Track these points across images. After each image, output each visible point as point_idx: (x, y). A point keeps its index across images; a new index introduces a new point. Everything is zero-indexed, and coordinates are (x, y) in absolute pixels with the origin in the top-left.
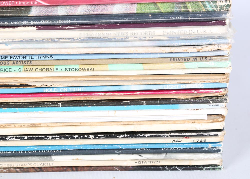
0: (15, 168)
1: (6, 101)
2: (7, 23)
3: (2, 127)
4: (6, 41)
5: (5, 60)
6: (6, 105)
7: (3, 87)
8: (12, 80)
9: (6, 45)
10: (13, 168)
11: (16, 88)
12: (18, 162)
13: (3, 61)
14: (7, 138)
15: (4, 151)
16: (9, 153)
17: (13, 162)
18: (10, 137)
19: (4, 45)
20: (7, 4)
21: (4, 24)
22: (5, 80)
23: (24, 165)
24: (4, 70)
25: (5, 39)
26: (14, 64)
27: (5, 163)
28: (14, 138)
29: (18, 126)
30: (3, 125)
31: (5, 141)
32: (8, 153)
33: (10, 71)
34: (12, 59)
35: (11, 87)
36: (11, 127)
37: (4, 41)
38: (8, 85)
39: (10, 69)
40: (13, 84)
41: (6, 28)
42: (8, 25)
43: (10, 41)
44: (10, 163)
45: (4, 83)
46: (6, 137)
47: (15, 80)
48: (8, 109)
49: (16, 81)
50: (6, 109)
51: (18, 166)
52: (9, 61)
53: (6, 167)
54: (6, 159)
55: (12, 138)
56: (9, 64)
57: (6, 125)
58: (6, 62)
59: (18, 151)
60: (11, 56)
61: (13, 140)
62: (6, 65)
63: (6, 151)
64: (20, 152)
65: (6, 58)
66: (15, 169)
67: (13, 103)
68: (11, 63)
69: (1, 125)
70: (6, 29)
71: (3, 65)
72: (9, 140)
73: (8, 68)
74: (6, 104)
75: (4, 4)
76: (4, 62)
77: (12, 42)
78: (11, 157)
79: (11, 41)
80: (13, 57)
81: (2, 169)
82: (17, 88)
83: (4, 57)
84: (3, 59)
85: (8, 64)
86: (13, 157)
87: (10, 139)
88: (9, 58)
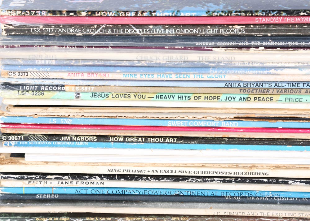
0: (297, 218)
1: (292, 137)
2: (303, 44)
3: (284, 167)
4: (300, 64)
5: (297, 87)
6: (292, 142)
7: (290, 120)
8: (302, 112)
9: (300, 70)
10: (294, 218)
11: (305, 122)
12: (301, 211)
13: (294, 88)
14: (290, 182)
15: (285, 197)
16: (291, 199)
17: (296, 211)
18: (294, 181)
19: (297, 70)
20: (307, 21)
21: (299, 44)
22: (293, 112)
23: (308, 215)
24: (293, 100)
25: (299, 63)
26: (306, 93)
27: (285, 212)
28: (298, 181)
29: (304, 168)
30: (286, 166)
31: (287, 185)
32: (289, 199)
33: (300, 101)
34: (305, 87)
35: (301, 120)
36: (295, 168)
37: (297, 65)
38: (297, 117)
39: (301, 99)
40: (303, 117)
41: (302, 49)
42: (304, 45)
43: (304, 65)
44: (292, 212)
45: (293, 116)
46: (289, 180)
47: (305, 112)
48: (293, 146)
49: (307, 114)
50: (291, 146)
51: (301, 217)
52: (302, 90)
53: (287, 216)
54: (287, 206)
55: (296, 181)
56: (301, 92)
57: (290, 166)
58: (297, 91)
59: (301, 198)
60: (303, 83)
61: (296, 184)
62: (297, 93)
63: (288, 197)
64: (304, 200)
65: (298, 86)
66: (297, 220)
67: (300, 139)
68: (303, 91)
69: (284, 165)
70: (302, 51)
71: (294, 93)
72: (292, 184)
73: (299, 97)
74: (292, 140)
75: (303, 20)
76: (295, 90)
77: (308, 66)
78: (293, 205)
79: (306, 65)
80: (306, 85)
81: (281, 218)
82: (307, 121)
83: (296, 84)
84: (294, 86)
85: (299, 93)
86: (295, 205)
87: (293, 182)
88: (301, 86)
